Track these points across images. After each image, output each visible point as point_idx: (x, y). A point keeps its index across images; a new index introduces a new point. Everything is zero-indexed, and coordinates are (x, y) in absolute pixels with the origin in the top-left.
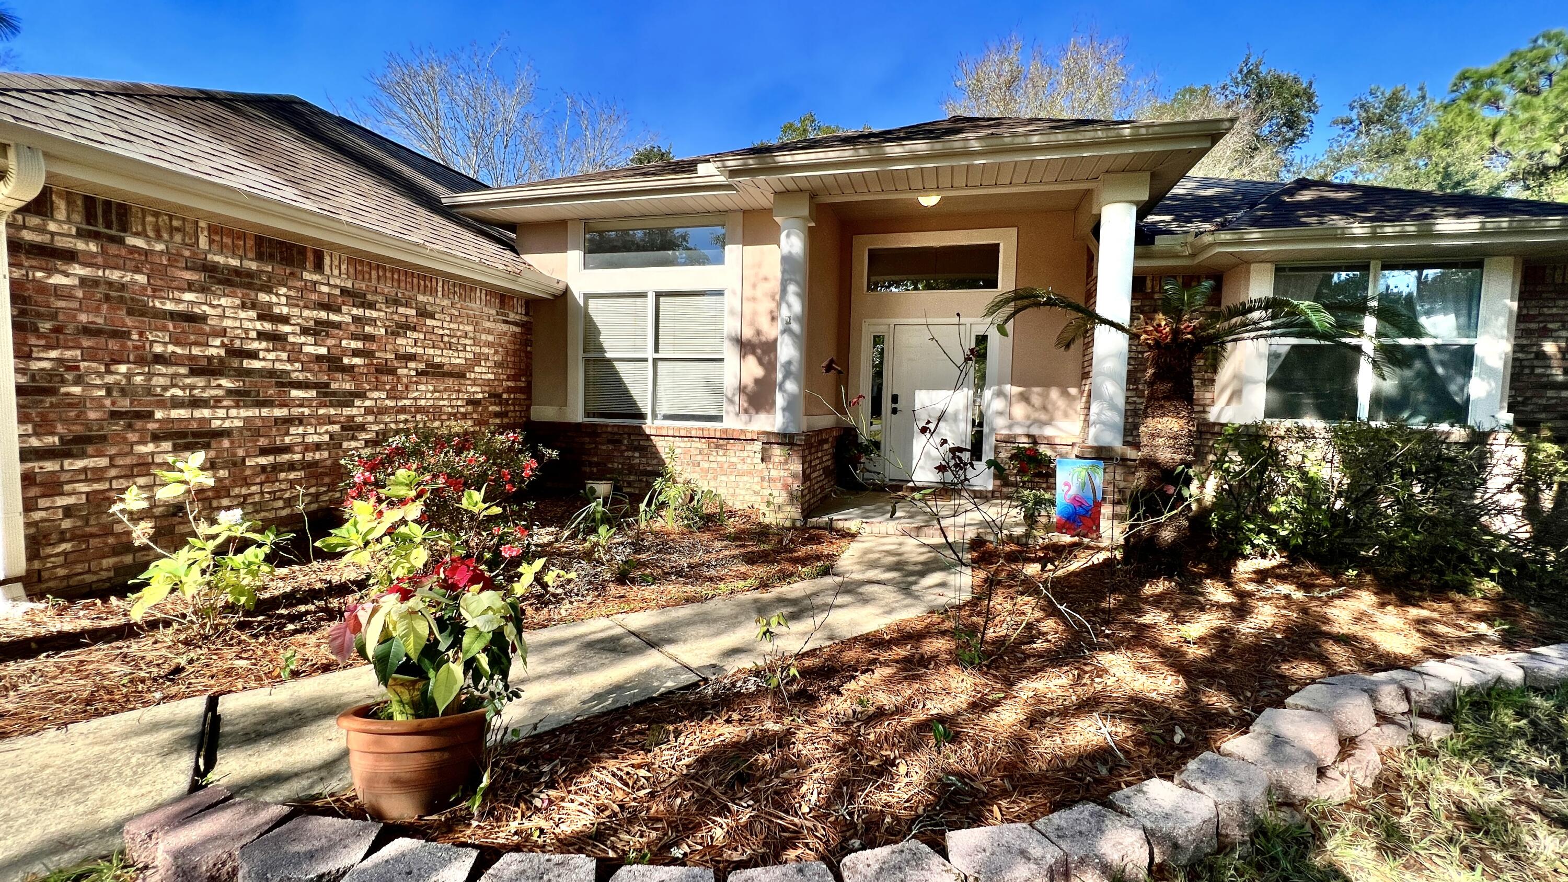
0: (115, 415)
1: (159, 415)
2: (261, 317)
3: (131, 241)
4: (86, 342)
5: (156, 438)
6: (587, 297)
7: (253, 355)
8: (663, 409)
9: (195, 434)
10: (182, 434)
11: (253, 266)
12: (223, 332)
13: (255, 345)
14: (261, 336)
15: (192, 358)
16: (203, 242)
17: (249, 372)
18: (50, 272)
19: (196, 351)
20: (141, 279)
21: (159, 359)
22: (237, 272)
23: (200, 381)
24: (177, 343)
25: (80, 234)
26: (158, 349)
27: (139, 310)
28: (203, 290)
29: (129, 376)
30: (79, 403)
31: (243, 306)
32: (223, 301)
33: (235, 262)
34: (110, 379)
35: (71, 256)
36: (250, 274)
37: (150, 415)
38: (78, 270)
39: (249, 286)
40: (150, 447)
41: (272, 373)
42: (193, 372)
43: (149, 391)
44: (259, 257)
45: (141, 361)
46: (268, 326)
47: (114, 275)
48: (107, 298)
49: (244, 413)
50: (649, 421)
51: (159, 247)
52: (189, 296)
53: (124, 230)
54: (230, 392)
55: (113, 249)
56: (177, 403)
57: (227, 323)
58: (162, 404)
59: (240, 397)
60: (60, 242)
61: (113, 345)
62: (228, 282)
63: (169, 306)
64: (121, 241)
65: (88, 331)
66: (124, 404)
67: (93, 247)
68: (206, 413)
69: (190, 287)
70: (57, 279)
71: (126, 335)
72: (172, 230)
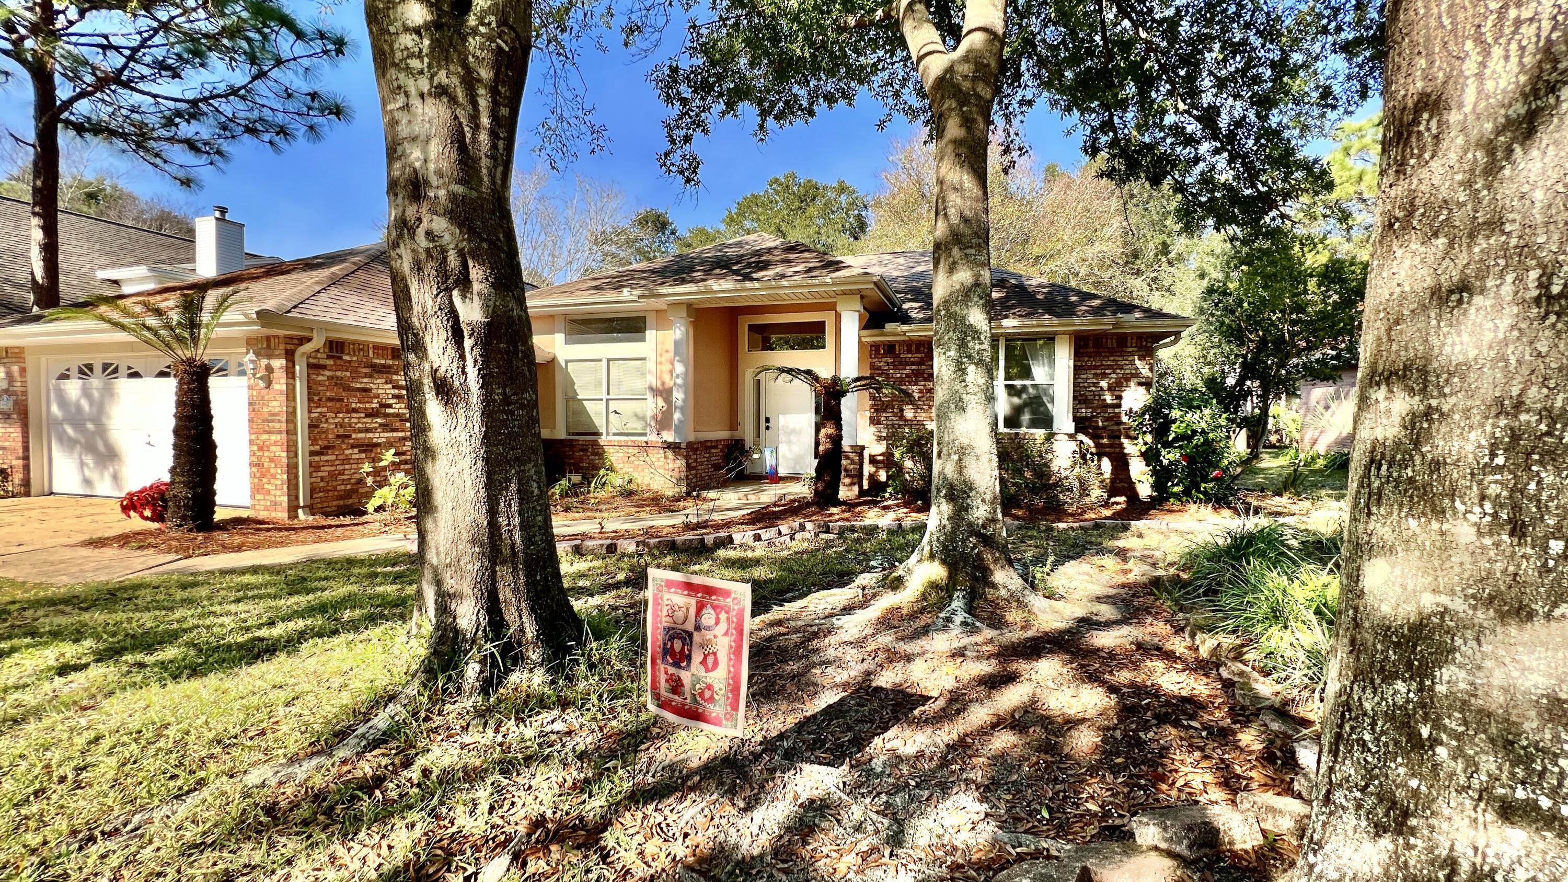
0: (338, 436)
1: (354, 436)
2: (394, 387)
3: (346, 358)
4: (329, 404)
5: (353, 447)
6: (567, 362)
7: (390, 406)
8: (613, 430)
9: (367, 445)
10: (362, 446)
11: (391, 362)
12: (377, 396)
13: (391, 401)
14: (394, 396)
15: (366, 409)
16: (371, 355)
17: (388, 415)
18: (318, 375)
19: (368, 405)
20: (348, 374)
21: (355, 410)
22: (384, 366)
23: (368, 420)
24: (360, 402)
25: (329, 357)
26: (354, 405)
27: (348, 389)
28: (371, 376)
29: (343, 419)
30: (326, 431)
31: (386, 383)
32: (379, 381)
33: (383, 362)
34: (337, 420)
35: (324, 367)
36: (390, 367)
37: (349, 437)
38: (327, 373)
39: (389, 373)
40: (350, 451)
41: (398, 415)
42: (367, 416)
43: (350, 425)
44: (393, 358)
45: (348, 412)
46: (396, 391)
47: (339, 374)
48: (336, 384)
49: (387, 435)
50: (604, 437)
51: (355, 359)
52: (365, 380)
53: (342, 352)
54: (381, 425)
55: (339, 362)
56: (360, 431)
57: (380, 391)
58: (354, 431)
59: (385, 427)
60: (322, 362)
61: (338, 404)
62: (380, 372)
63: (358, 386)
64: (340, 358)
65: (330, 399)
66: (341, 432)
67: (332, 362)
68: (370, 435)
69: (366, 376)
70: (320, 378)
71: (341, 400)
72: (360, 350)
